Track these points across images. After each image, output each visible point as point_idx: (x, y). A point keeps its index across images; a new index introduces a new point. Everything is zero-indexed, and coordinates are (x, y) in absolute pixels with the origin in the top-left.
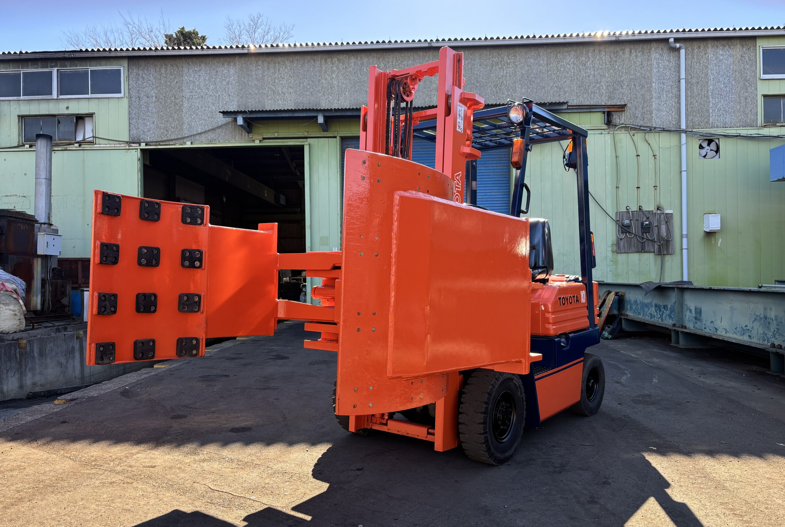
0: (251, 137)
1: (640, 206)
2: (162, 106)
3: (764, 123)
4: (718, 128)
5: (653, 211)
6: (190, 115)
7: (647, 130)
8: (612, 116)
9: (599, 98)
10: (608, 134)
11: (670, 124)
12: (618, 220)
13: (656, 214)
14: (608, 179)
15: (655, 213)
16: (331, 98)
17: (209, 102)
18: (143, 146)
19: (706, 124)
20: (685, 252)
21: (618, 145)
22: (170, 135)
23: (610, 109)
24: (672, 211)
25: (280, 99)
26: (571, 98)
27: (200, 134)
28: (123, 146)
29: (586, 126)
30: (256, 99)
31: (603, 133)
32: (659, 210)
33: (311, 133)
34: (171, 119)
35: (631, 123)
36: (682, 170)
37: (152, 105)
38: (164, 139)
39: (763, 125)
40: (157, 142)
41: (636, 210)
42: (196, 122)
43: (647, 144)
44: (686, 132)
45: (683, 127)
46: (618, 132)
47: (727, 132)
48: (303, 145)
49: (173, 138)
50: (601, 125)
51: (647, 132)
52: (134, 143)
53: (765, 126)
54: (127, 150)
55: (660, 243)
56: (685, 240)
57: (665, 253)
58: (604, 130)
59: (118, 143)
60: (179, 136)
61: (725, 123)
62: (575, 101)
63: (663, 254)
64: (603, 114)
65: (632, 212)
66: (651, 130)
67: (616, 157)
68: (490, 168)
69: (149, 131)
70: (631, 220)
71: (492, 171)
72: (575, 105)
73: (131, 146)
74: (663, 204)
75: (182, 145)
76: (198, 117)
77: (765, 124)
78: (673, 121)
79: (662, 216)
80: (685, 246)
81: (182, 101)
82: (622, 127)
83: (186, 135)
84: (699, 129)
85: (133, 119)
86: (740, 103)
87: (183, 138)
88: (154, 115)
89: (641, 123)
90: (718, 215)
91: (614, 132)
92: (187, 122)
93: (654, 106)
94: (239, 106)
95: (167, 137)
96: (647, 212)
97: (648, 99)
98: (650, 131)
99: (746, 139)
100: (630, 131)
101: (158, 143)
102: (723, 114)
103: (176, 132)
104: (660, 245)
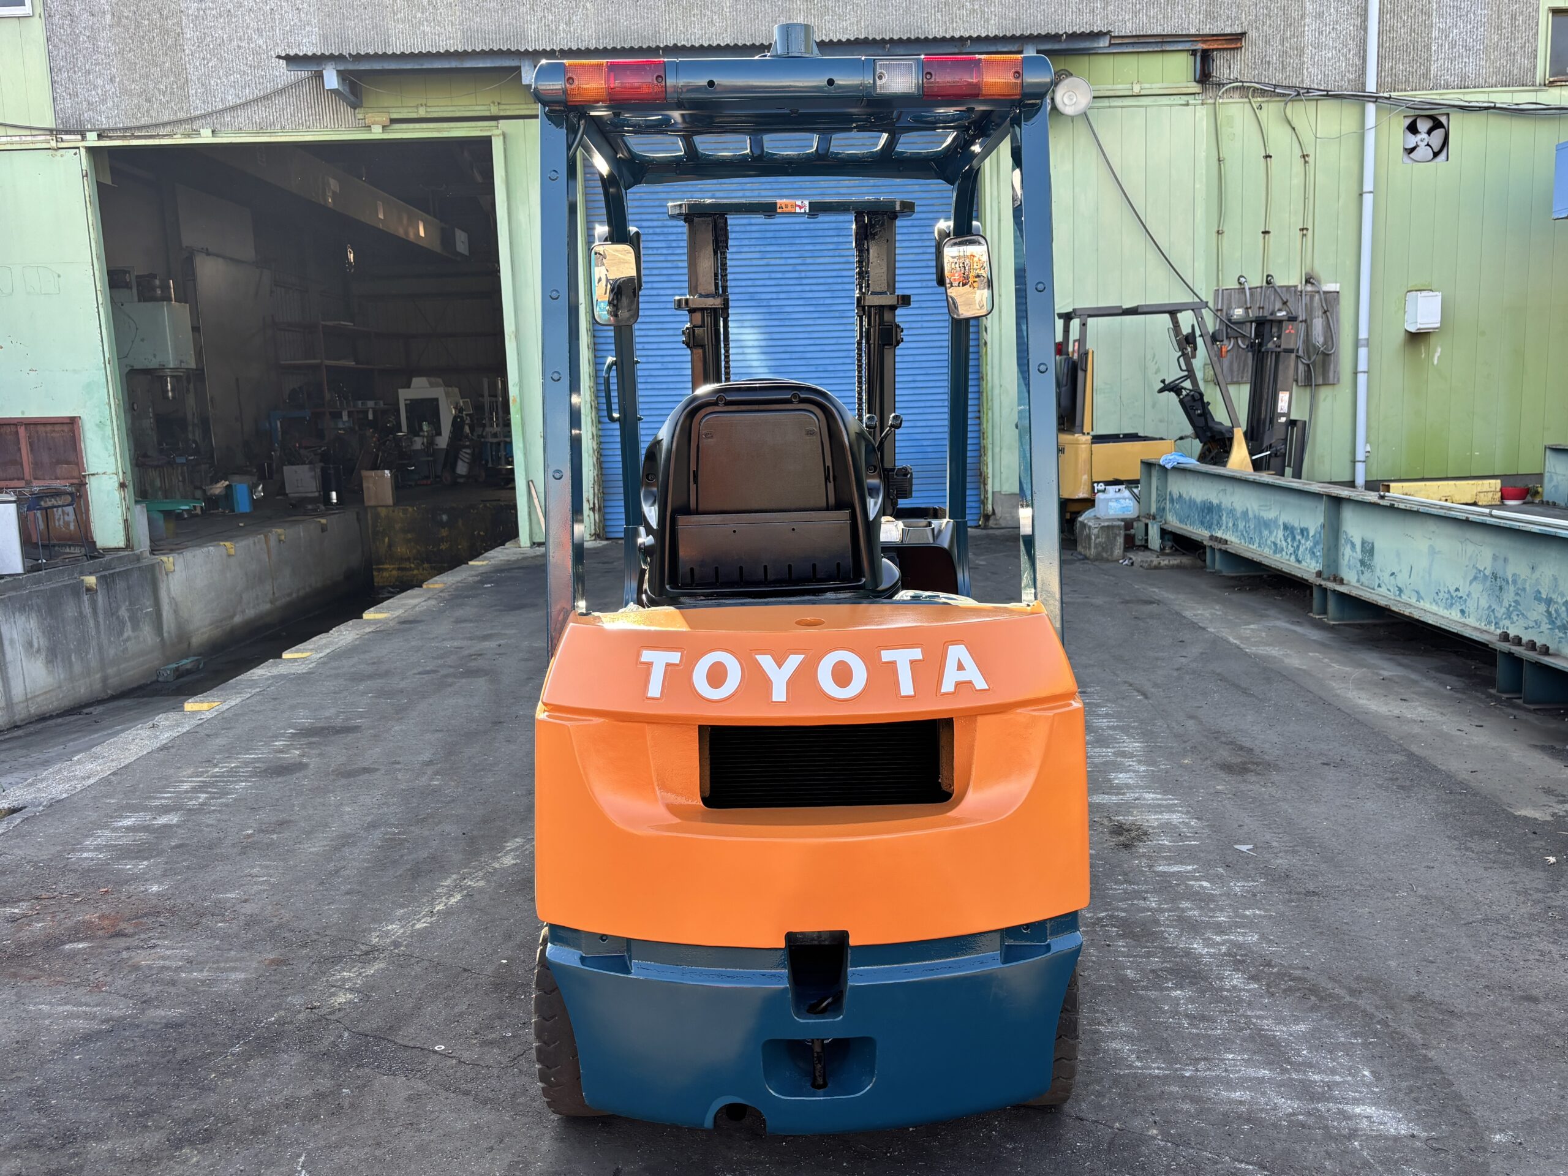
0: (360, 116)
1: (1268, 276)
2: (130, 38)
3: (1550, 77)
4: (1447, 89)
5: (1296, 287)
6: (203, 59)
7: (1289, 95)
8: (1213, 60)
9: (1184, 16)
10: (1202, 104)
11: (1342, 80)
12: (1219, 308)
13: (1304, 294)
14: (1200, 212)
15: (1301, 292)
16: (550, 18)
17: (248, 27)
18: (92, 140)
19: (1422, 80)
20: (1362, 379)
21: (1225, 131)
22: (158, 112)
23: (1209, 43)
24: (1338, 285)
25: (427, 21)
26: (1120, 18)
27: (234, 108)
28: (41, 140)
29: (1154, 86)
30: (366, 19)
31: (1190, 102)
32: (1309, 285)
33: (508, 107)
34: (155, 71)
35: (1254, 77)
36: (1364, 190)
37: (106, 34)
38: (143, 121)
39: (1547, 82)
40: (125, 129)
41: (1259, 285)
42: (220, 78)
43: (1290, 130)
44: (1376, 99)
45: (1371, 87)
46: (1225, 100)
47: (1468, 98)
48: (490, 137)
49: (166, 119)
50: (1185, 84)
51: (1290, 100)
52: (67, 132)
53: (1552, 84)
54: (53, 152)
55: (1309, 359)
56: (1363, 352)
57: (1320, 381)
58: (1192, 96)
59: (28, 132)
60: (182, 115)
61: (1464, 77)
62: (1129, 25)
63: (1316, 385)
64: (1193, 57)
65: (1250, 289)
66: (1299, 94)
67: (1219, 160)
69: (103, 101)
70: (1247, 308)
72: (1130, 34)
73: (62, 141)
74: (1321, 270)
75: (189, 136)
76: (224, 64)
77: (1551, 79)
78: (1349, 71)
79: (1317, 297)
80: (1362, 366)
81: (180, 24)
82: (1234, 87)
83: (199, 112)
84: (1405, 91)
85: (60, 70)
86: (1499, 27)
87: (192, 119)
88: (113, 60)
89: (1277, 78)
90: (1437, 293)
91: (1216, 99)
92: (199, 79)
93: (1308, 36)
94: (325, 38)
95: (151, 117)
96: (1284, 289)
97: (1294, 19)
98: (1298, 98)
99: (1508, 115)
100: (1253, 97)
101: (127, 131)
102: (1461, 56)
103: (173, 104)
104: (1308, 365)
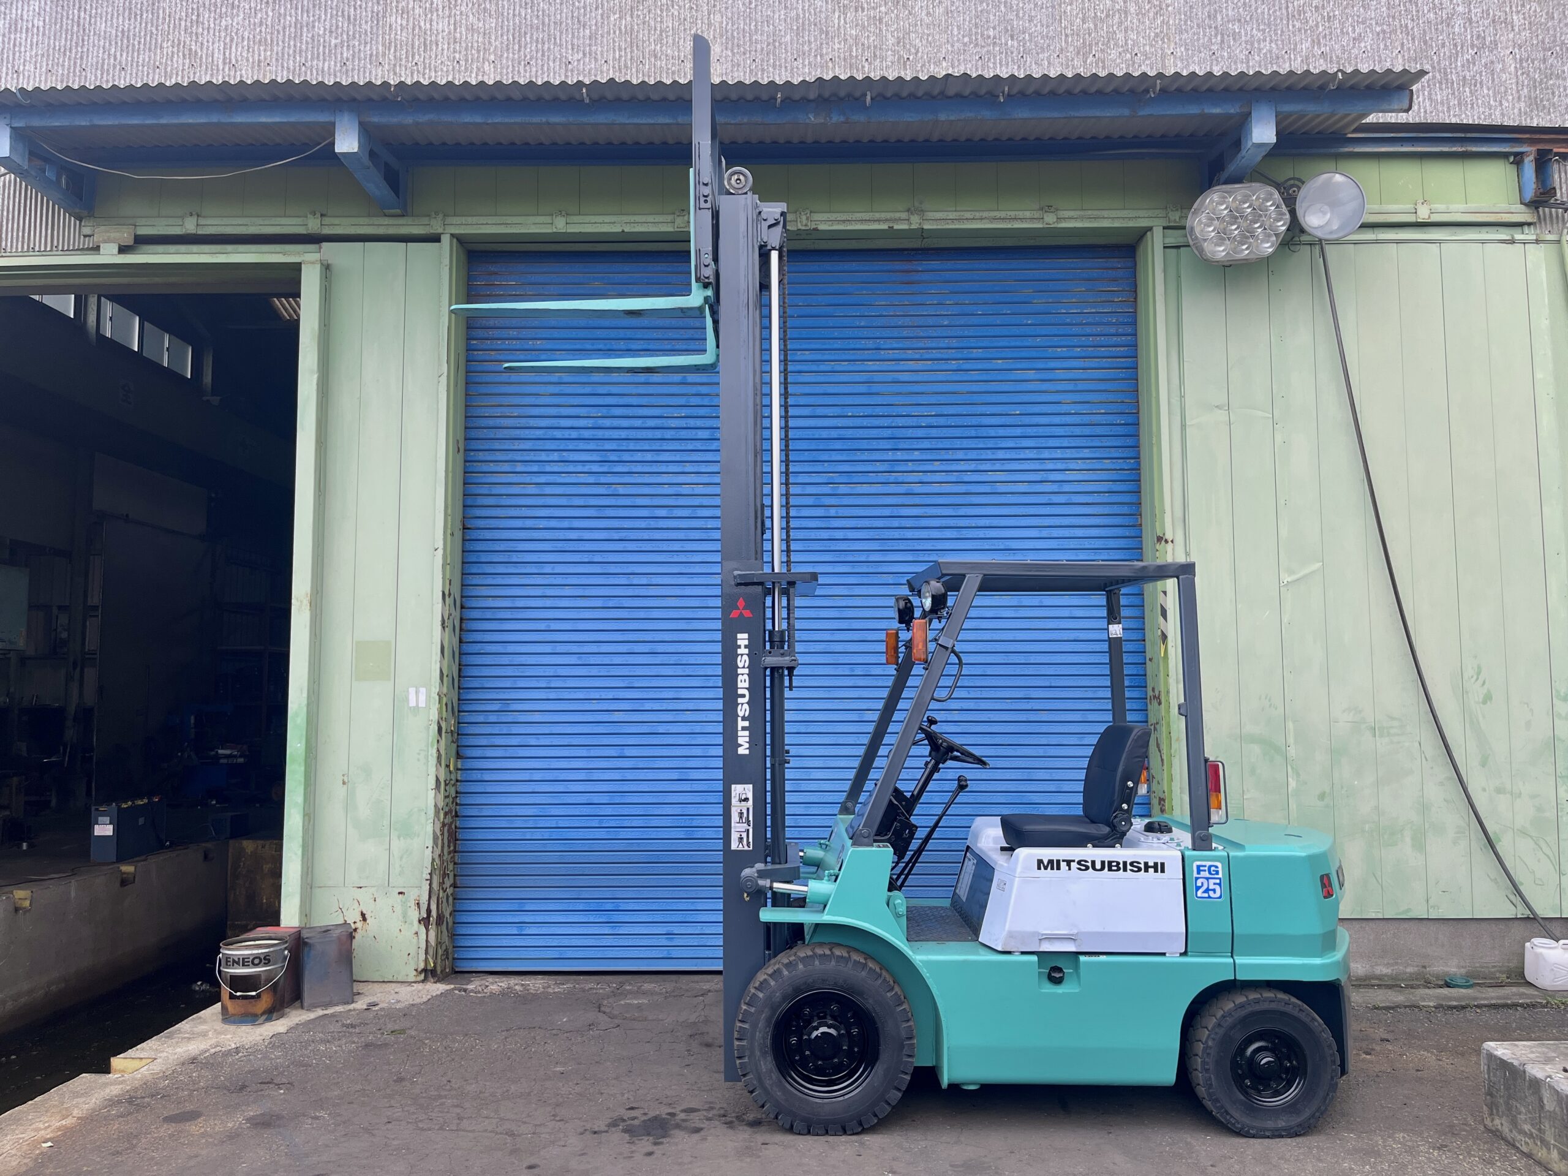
0: (87, 231)
8: (1556, 173)
9: (1492, 103)
10: (1538, 241)
23: (1543, 142)
29: (1453, 210)
31: (1518, 237)
33: (336, 221)
48: (300, 268)
50: (1508, 209)
58: (1519, 229)
64: (1517, 166)
68: (1060, 374)
71: (1070, 386)
91: (1561, 234)
